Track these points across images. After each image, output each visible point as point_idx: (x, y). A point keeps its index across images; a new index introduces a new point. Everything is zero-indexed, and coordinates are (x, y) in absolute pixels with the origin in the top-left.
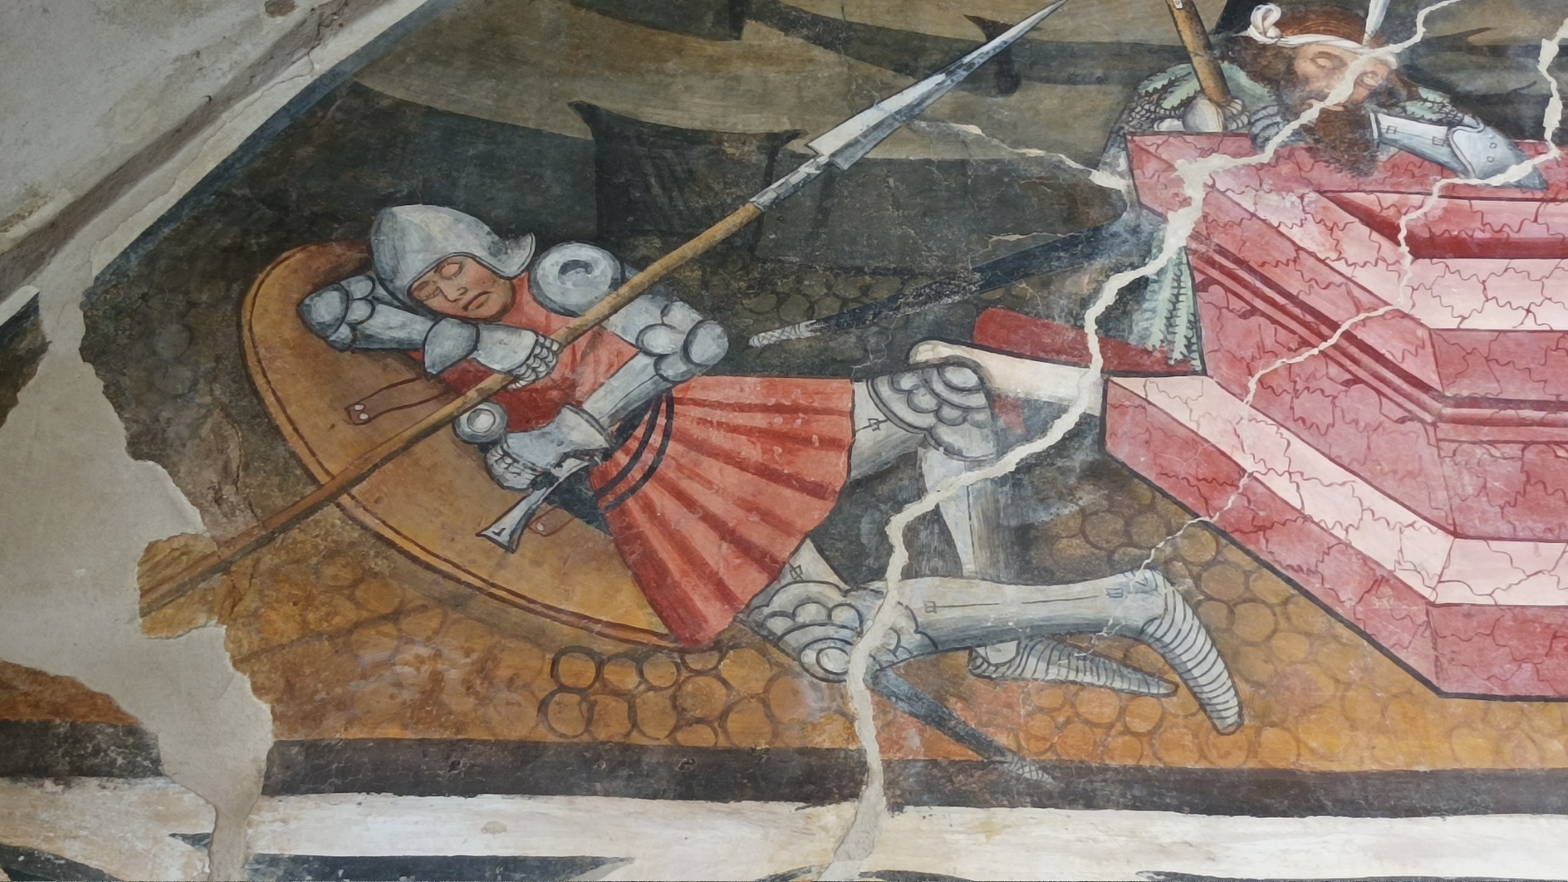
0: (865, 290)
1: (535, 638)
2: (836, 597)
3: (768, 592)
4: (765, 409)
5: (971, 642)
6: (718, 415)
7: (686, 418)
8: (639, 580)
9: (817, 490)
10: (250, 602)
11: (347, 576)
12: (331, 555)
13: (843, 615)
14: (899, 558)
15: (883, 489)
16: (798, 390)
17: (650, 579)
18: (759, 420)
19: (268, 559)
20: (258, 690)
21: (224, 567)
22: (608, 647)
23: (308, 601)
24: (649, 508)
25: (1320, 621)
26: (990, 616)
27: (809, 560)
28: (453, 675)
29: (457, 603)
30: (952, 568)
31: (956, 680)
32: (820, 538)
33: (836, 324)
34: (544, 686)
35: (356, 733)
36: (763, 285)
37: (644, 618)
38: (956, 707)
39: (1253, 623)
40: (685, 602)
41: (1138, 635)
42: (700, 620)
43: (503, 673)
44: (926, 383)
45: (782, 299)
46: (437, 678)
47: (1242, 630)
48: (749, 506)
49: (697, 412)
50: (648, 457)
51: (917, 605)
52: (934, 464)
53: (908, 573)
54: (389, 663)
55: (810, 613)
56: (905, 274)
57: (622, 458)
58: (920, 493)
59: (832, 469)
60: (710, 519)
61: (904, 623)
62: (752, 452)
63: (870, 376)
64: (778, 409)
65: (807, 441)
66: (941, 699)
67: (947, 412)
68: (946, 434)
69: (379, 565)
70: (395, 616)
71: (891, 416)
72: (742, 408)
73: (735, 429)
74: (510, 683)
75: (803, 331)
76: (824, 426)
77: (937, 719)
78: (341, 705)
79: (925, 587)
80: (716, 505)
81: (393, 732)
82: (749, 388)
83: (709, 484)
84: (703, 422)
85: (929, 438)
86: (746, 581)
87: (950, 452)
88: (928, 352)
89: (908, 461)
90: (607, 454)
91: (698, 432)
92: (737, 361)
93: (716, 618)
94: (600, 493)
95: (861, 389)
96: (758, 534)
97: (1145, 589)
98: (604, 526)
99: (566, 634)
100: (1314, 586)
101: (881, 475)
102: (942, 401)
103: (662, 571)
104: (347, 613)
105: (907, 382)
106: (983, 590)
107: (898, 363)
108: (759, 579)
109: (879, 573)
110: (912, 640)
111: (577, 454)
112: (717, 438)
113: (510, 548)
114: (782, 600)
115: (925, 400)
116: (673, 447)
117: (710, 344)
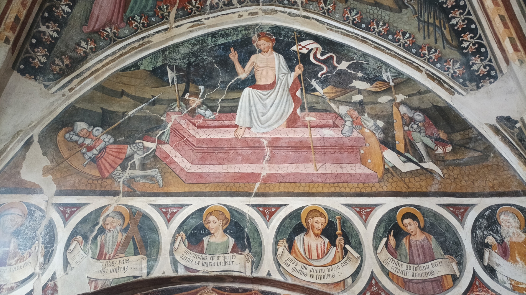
0: (131, 133)
1: (86, 177)
2: (121, 172)
3: (113, 172)
4: (117, 149)
5: (135, 178)
6: (111, 150)
7: (107, 150)
8: (99, 171)
9: (121, 159)
10: (55, 173)
11: (66, 170)
12: (65, 168)
13: (121, 175)
14: (129, 167)
15: (129, 159)
16: (121, 146)
17: (100, 171)
18: (116, 150)
19: (58, 168)
20: (55, 184)
21: (52, 169)
22: (94, 178)
23: (62, 173)
24: (102, 161)
25: (174, 174)
26: (138, 174)
27: (119, 168)
28: (77, 182)
29: (78, 173)
30: (135, 169)
31: (132, 182)
32: (120, 165)
33: (127, 138)
34: (87, 183)
35: (65, 189)
36: (119, 133)
37: (99, 175)
38: (132, 185)
39: (167, 175)
40: (104, 173)
41: (153, 177)
42: (105, 175)
43: (82, 182)
44: (136, 145)
45: (121, 134)
46: (75, 182)
47: (165, 176)
48: (113, 161)
49: (109, 149)
50: (103, 155)
51: (129, 173)
52: (136, 156)
53: (130, 169)
54: (70, 180)
55: (118, 174)
56: (137, 131)
57: (100, 155)
58: (133, 159)
59: (123, 156)
60: (108, 163)
61: (128, 175)
62: (115, 154)
63: (130, 144)
64: (119, 149)
65: (121, 153)
66: (130, 184)
67: (138, 149)
68: (138, 152)
69: (70, 169)
70: (71, 175)
71: (131, 149)
72: (114, 149)
73: (113, 151)
74: (83, 183)
75: (123, 138)
76: (124, 151)
77: (129, 187)
78: (64, 185)
79: (131, 171)
80: (109, 161)
81: (69, 189)
82: (115, 146)
83: (109, 158)
84: (109, 150)
85: (136, 152)
86: (111, 170)
87: (138, 154)
88: (137, 141)
89: (133, 155)
90: (98, 155)
91: (109, 152)
92: (114, 143)
93: (107, 175)
94: (96, 160)
95: (129, 146)
96: (113, 165)
97: (156, 171)
98: (96, 164)
99: (90, 177)
100: (174, 170)
101: (129, 157)
102: (138, 147)
103: (102, 169)
104: (66, 174)
105: (134, 145)
106: (138, 171)
107: (134, 143)
108: (113, 170)
109: (126, 169)
110: (128, 177)
111: (94, 155)
112: (111, 153)
113: (85, 167)
114: (115, 173)
115: (136, 147)
116: (106, 154)
117: (112, 141)
